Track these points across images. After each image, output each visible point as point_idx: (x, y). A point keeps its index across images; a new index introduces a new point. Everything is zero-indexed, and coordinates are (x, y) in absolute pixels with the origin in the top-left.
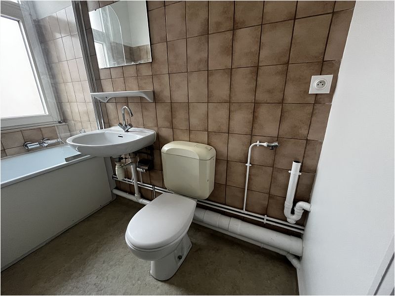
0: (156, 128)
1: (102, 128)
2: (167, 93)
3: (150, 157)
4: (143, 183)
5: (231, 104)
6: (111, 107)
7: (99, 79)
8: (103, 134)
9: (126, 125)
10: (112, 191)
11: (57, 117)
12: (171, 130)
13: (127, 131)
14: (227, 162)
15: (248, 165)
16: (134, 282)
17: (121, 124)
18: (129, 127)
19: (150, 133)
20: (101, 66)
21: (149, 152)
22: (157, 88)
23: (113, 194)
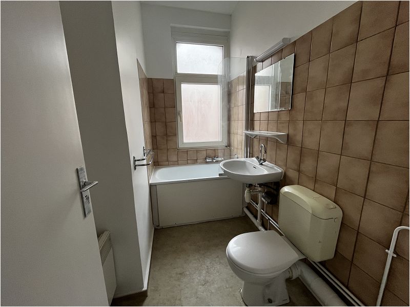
0: (284, 168)
1: (247, 157)
2: (299, 138)
3: (275, 192)
4: (266, 213)
5: (373, 163)
6: (256, 143)
7: (253, 120)
8: (244, 163)
9: (261, 159)
10: (243, 209)
11: (225, 143)
12: (297, 173)
13: (261, 164)
14: (357, 234)
15: (390, 252)
16: (228, 286)
17: (257, 158)
18: (263, 161)
19: (279, 170)
20: (255, 111)
21: (275, 187)
22: (291, 132)
23: (243, 212)
